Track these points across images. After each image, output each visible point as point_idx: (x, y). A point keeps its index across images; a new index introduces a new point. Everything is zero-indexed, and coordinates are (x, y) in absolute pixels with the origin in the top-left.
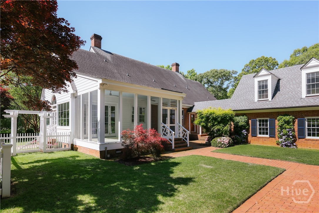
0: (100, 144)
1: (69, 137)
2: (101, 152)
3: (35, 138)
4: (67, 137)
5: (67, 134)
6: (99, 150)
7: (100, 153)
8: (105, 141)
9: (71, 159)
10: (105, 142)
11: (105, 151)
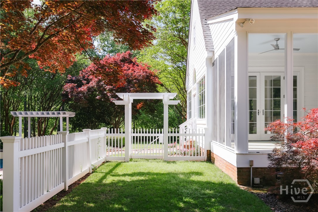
0: (237, 152)
1: (204, 137)
2: (240, 170)
3: (158, 137)
4: (201, 137)
5: (201, 133)
6: (235, 164)
7: (238, 172)
8: (249, 147)
9: (182, 176)
10: (249, 150)
11: (249, 168)
